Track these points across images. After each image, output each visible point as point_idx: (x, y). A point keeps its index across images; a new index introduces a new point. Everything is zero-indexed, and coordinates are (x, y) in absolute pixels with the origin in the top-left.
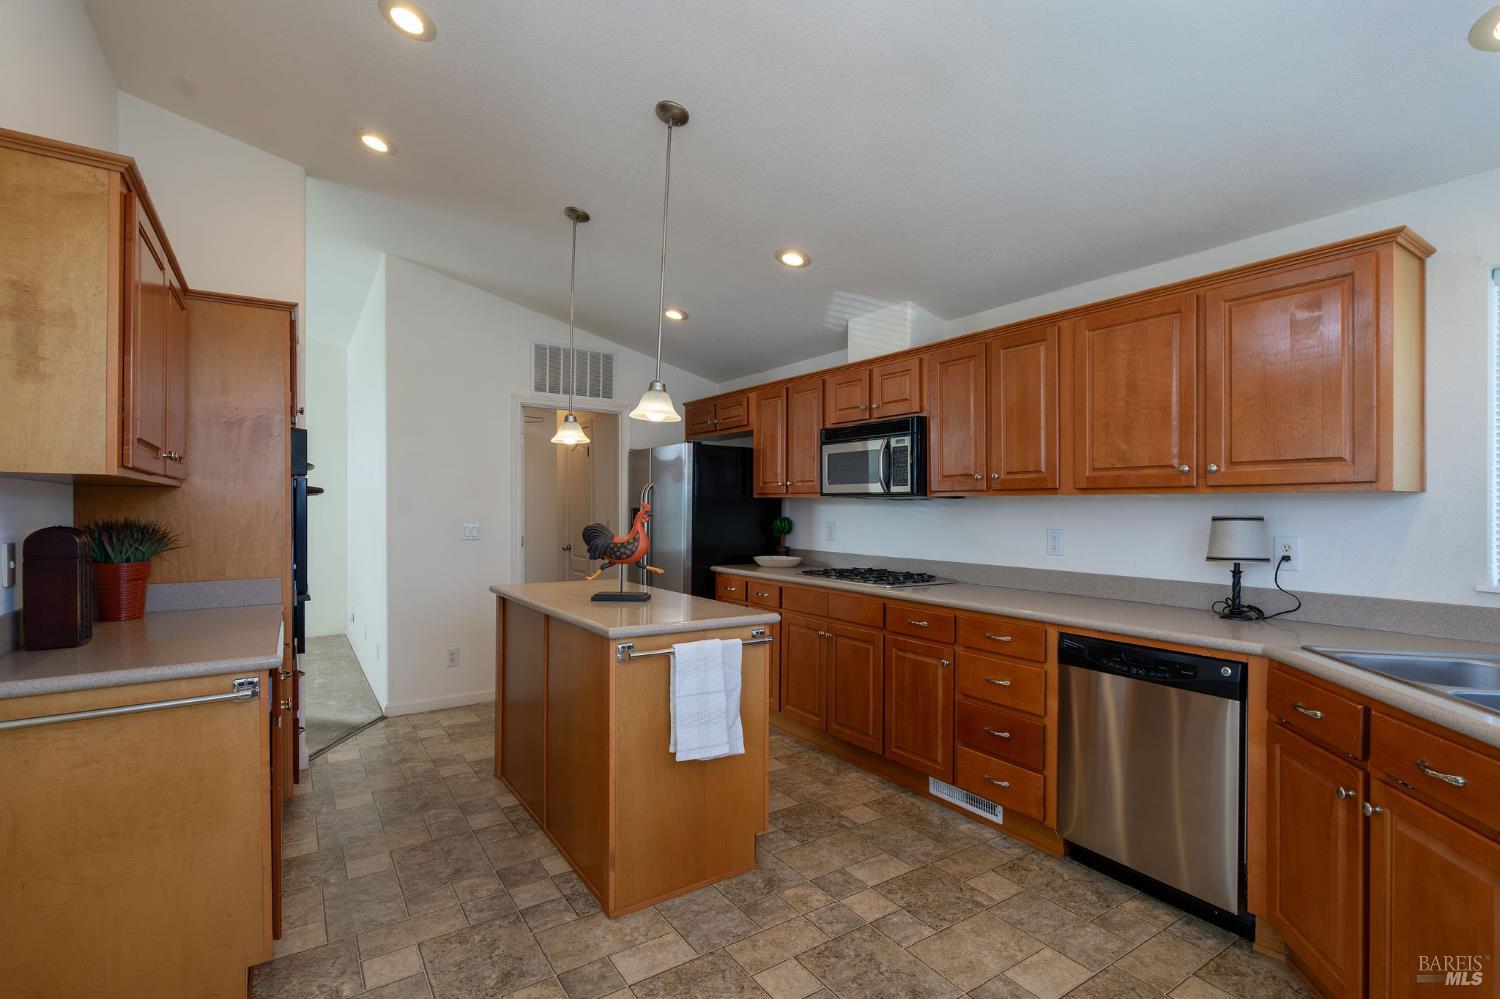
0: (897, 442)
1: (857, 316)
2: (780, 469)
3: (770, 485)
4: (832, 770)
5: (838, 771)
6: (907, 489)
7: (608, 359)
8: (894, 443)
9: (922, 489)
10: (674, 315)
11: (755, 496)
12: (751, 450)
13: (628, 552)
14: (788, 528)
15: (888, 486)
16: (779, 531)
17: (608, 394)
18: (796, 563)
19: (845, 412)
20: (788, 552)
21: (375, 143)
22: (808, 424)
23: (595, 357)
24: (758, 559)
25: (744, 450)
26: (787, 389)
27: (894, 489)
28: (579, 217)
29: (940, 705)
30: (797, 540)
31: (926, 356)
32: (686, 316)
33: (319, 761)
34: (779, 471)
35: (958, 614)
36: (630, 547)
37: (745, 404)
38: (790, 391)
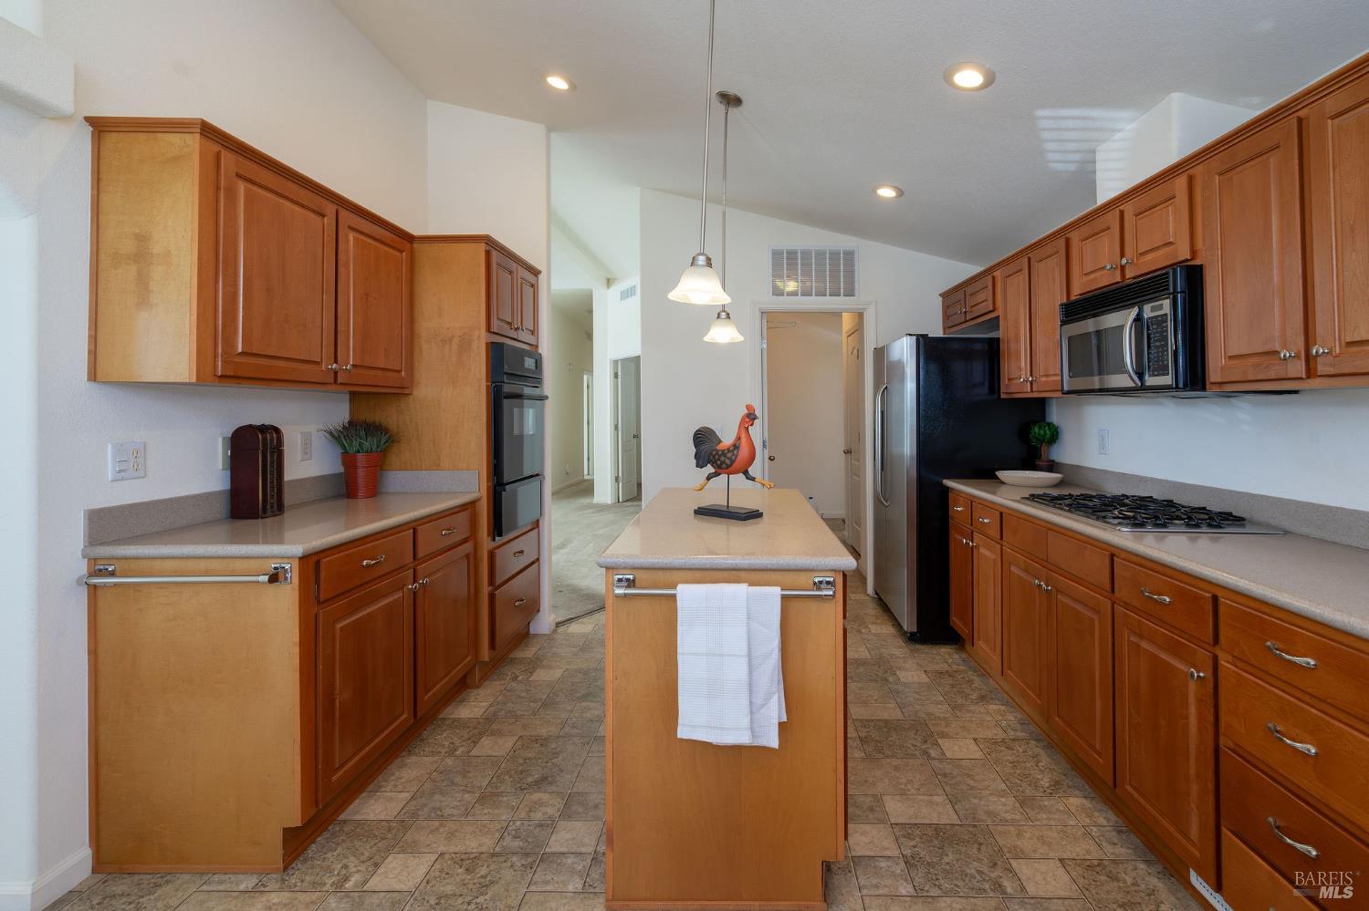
0: (1153, 309)
1: (1105, 141)
2: (1024, 362)
3: (1015, 381)
4: (1045, 782)
5: (1056, 785)
6: (1167, 380)
7: (850, 256)
8: (1148, 312)
9: (1194, 379)
10: (887, 193)
11: (1003, 396)
12: (998, 339)
13: (728, 461)
14: (1054, 436)
15: (1141, 375)
16: (1037, 439)
17: (850, 292)
18: (1056, 482)
19: (1092, 276)
20: (1052, 467)
21: (558, 83)
22: (1051, 299)
23: (835, 255)
24: (1002, 474)
25: (991, 340)
26: (1029, 259)
27: (1151, 381)
28: (731, 100)
29: (1193, 747)
30: (1066, 453)
31: (1198, 171)
32: (900, 193)
33: (561, 629)
34: (1023, 365)
35: (1220, 593)
36: (729, 455)
37: (990, 287)
38: (1032, 260)
